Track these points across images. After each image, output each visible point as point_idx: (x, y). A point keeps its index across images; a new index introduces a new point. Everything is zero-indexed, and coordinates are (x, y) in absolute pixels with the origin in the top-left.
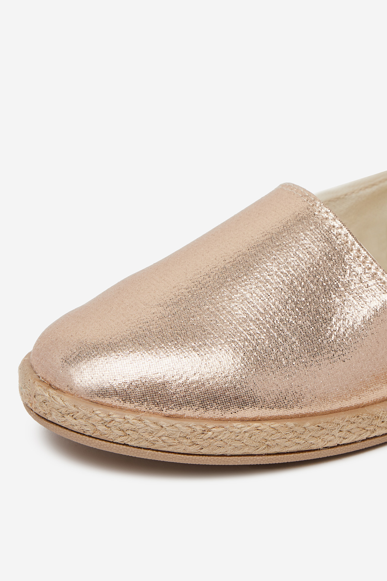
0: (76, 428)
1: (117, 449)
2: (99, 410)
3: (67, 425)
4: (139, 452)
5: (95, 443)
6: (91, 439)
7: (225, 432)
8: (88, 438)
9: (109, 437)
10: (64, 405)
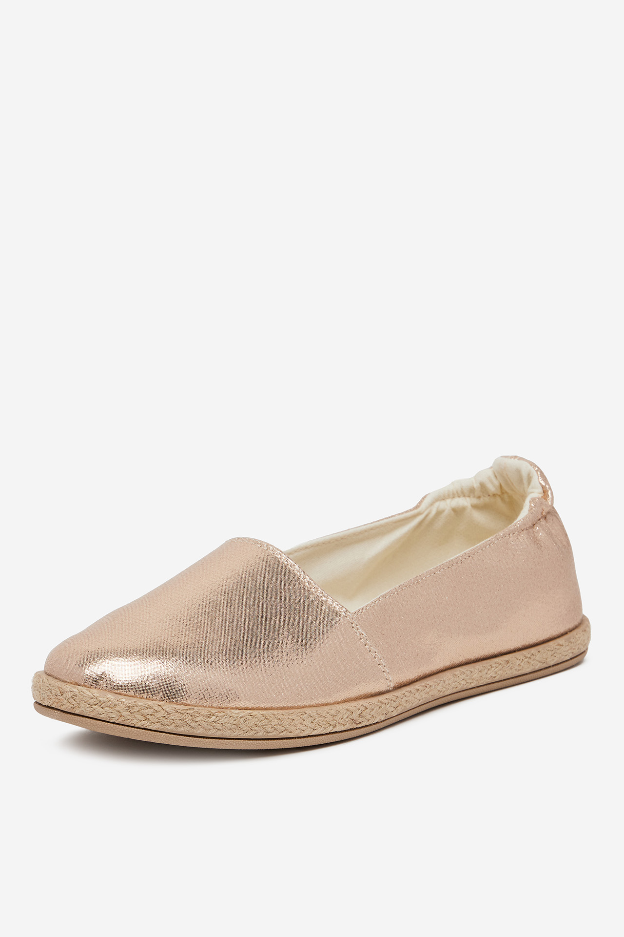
0: (102, 717)
1: (138, 733)
2: (124, 698)
3: (94, 714)
4: (156, 734)
5: (119, 728)
6: (115, 725)
7: (226, 716)
8: (112, 725)
9: (131, 723)
10: (93, 696)
